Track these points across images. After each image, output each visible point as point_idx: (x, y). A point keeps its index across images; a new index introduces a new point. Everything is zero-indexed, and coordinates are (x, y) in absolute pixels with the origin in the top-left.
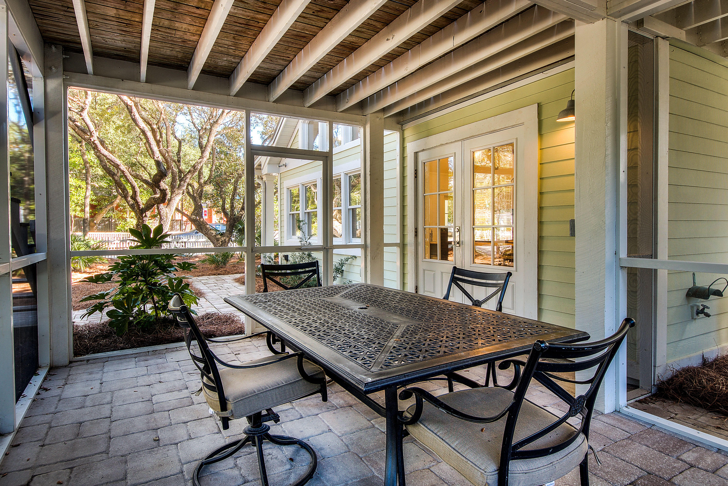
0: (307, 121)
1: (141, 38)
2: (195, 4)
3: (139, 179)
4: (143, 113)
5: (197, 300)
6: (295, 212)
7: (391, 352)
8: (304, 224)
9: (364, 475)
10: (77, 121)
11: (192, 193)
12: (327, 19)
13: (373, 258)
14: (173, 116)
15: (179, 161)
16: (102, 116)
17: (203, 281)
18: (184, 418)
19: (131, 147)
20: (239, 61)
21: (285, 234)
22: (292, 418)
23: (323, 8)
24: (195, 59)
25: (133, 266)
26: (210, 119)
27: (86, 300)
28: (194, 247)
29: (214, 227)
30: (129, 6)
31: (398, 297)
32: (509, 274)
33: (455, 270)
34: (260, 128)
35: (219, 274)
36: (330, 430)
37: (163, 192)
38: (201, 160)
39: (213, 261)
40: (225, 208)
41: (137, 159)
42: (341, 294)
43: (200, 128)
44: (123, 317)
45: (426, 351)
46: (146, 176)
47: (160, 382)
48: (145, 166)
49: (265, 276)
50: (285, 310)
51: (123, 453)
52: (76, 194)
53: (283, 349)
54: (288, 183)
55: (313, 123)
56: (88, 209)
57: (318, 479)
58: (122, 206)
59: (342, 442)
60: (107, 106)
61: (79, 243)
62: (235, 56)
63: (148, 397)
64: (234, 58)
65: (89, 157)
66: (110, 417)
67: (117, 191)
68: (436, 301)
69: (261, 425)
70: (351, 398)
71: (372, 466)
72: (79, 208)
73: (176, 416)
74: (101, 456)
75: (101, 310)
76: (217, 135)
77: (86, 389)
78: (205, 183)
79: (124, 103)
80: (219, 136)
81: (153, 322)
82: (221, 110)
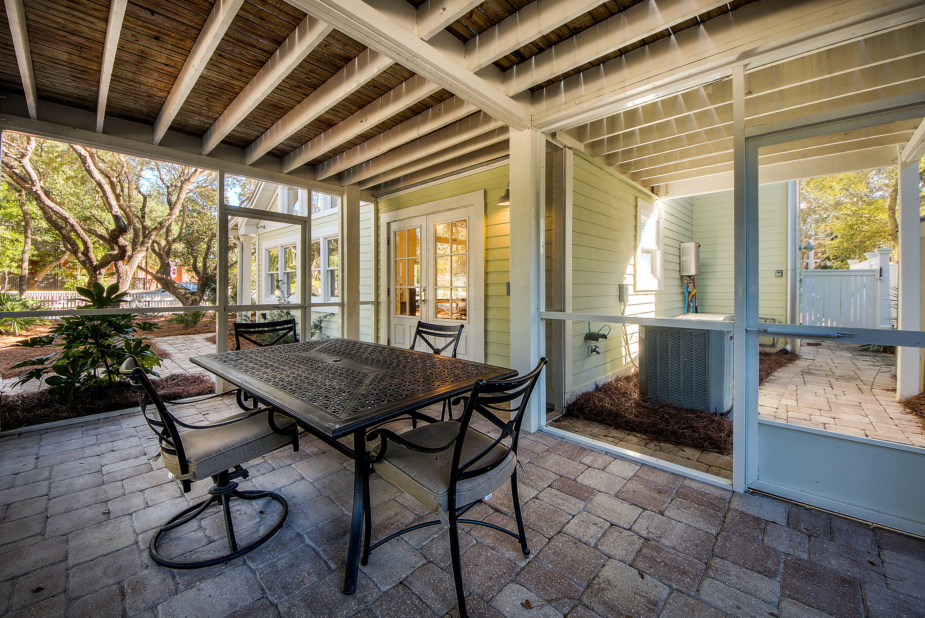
0: (287, 187)
1: (98, 87)
2: (164, 61)
3: (93, 234)
4: (101, 165)
5: (161, 362)
6: (275, 272)
7: (360, 399)
8: (282, 284)
9: (334, 515)
10: (15, 168)
11: (158, 251)
12: (304, 94)
13: (349, 315)
14: (138, 170)
15: (143, 217)
16: (48, 164)
17: (169, 342)
18: (140, 486)
19: (84, 199)
20: (212, 122)
21: (263, 293)
22: (263, 472)
23: (299, 84)
24: (162, 115)
25: (80, 328)
26: (180, 176)
27: (19, 366)
28: (160, 307)
29: (184, 286)
30: (84, 52)
31: (371, 348)
32: (462, 326)
33: (420, 324)
34: (238, 190)
35: (188, 334)
36: (303, 478)
37: (123, 249)
38: (169, 217)
39: (181, 320)
40: (197, 267)
41: (91, 213)
42: (316, 349)
43: (169, 185)
44: (67, 383)
45: (391, 395)
46: (102, 231)
47: (112, 451)
48: (102, 220)
49: (238, 334)
50: (257, 367)
51: (64, 532)
52: (11, 248)
53: (256, 405)
54: (266, 244)
55: (292, 189)
56: (26, 265)
57: (289, 526)
58: (72, 262)
59: (314, 488)
60: (55, 154)
61: (14, 303)
62: (208, 117)
63: (97, 468)
64: (206, 119)
65: (30, 208)
66: (48, 495)
67: (65, 246)
68: (404, 351)
69: (229, 482)
70: (324, 446)
71: (343, 506)
72: (15, 264)
73: (129, 486)
74: (35, 539)
75: (38, 377)
76: (189, 193)
77: (17, 466)
78: (174, 241)
79: (77, 153)
80: (191, 194)
81: (106, 386)
82: (194, 169)
